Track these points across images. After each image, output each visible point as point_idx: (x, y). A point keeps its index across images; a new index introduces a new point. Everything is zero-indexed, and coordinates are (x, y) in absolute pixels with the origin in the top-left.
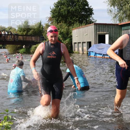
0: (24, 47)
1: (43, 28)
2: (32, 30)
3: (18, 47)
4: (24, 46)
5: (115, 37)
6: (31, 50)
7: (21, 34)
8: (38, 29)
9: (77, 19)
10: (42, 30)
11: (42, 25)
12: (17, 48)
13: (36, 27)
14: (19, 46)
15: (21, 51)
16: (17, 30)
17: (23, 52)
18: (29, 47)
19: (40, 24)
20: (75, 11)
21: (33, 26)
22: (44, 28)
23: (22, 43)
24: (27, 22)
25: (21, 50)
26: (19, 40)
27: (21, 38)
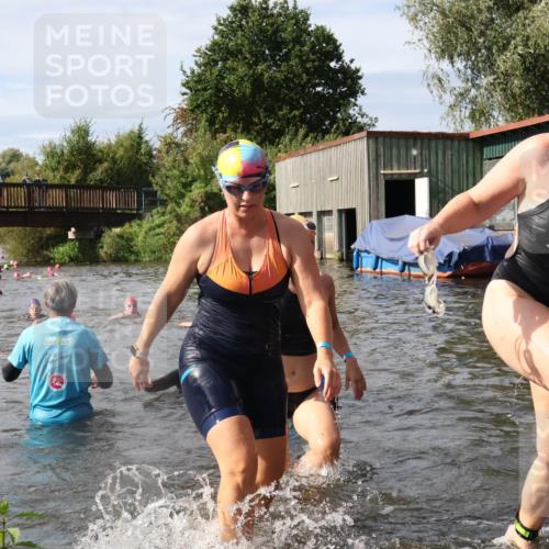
0: (71, 235)
1: (151, 156)
2: (106, 165)
3: (44, 235)
4: (73, 229)
6: (102, 247)
7: (56, 182)
8: (130, 158)
9: (296, 113)
10: (146, 164)
11: (146, 142)
12: (41, 239)
13: (121, 152)
14: (49, 231)
15: (61, 251)
16: (40, 162)
17: (70, 257)
18: (92, 235)
19: (140, 137)
20: (287, 79)
21: (110, 146)
22: (154, 153)
23: (62, 218)
24: (82, 132)
25: (61, 249)
26: (50, 207)
27: (56, 199)
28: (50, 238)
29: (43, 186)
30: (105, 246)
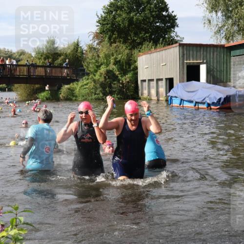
0: (47, 88)
1: (83, 53)
2: (62, 57)
3: (35, 88)
4: (48, 86)
5: (218, 69)
6: (61, 94)
7: (41, 64)
8: (73, 55)
9: (147, 35)
10: (80, 57)
11: (81, 47)
12: (33, 89)
13: (69, 51)
14: (37, 86)
16: (33, 56)
17: (46, 98)
18: (56, 88)
19: (78, 45)
20: (144, 20)
21: (64, 49)
22: (84, 52)
23: (43, 81)
24: (53, 42)
25: (42, 94)
26: (37, 76)
27: (40, 72)
28: (37, 89)
29: (35, 66)
30: (62, 93)
